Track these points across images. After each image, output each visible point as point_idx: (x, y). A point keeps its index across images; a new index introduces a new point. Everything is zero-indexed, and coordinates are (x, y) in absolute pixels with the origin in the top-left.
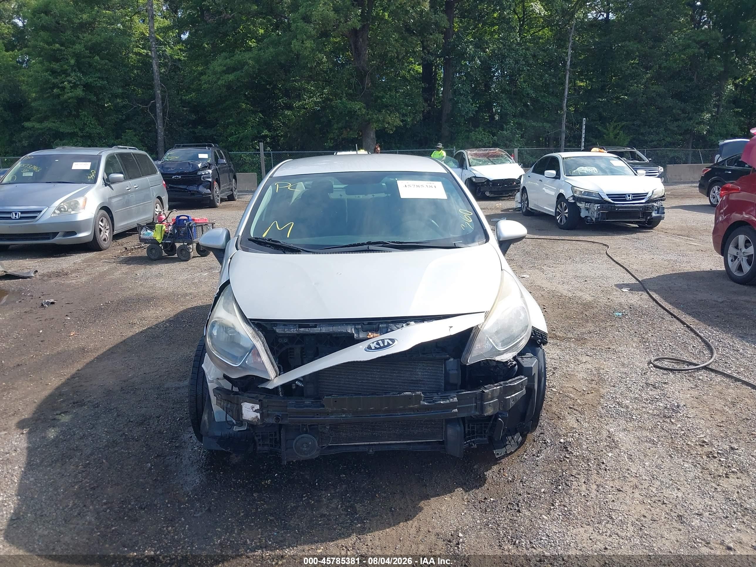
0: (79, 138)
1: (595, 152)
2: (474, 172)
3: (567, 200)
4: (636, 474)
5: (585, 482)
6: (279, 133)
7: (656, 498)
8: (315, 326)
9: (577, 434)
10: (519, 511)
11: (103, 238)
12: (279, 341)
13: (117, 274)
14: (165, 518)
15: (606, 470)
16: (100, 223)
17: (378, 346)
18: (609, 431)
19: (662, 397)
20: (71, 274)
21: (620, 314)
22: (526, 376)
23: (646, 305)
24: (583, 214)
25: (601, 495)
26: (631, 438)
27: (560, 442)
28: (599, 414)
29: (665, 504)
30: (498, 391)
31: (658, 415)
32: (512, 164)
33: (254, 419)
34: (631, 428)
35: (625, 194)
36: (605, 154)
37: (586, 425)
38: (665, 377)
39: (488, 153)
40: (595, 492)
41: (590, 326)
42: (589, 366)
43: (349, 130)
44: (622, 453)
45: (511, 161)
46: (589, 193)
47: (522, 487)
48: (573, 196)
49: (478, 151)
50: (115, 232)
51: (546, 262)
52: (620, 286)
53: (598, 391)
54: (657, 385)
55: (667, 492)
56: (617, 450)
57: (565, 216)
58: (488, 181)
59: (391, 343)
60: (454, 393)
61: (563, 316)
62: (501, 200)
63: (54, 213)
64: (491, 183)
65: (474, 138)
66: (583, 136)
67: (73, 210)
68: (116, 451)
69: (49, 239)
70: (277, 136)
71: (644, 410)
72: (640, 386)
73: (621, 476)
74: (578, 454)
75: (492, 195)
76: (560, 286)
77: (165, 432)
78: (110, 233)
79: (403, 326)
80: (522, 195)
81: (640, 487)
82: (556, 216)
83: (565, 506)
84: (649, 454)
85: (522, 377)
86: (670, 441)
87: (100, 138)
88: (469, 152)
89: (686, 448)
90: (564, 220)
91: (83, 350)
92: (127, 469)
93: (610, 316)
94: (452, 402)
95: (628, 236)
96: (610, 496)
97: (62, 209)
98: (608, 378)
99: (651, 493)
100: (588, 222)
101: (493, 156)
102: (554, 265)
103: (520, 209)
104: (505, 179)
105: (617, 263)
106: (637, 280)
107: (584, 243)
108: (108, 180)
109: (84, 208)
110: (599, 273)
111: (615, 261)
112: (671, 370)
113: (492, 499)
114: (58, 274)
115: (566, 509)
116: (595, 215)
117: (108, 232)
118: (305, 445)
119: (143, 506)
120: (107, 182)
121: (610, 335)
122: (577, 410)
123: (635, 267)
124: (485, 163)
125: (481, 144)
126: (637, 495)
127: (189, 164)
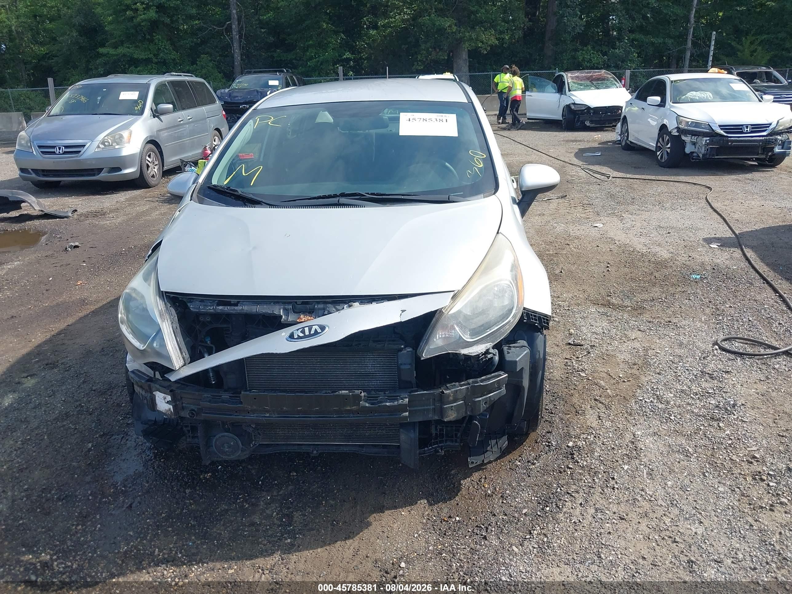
0: (153, 65)
1: (714, 73)
2: (573, 98)
3: (670, 132)
4: (651, 496)
5: (581, 504)
6: (364, 55)
7: (667, 533)
8: (236, 305)
9: (592, 436)
10: (485, 538)
11: (152, 174)
12: (200, 319)
13: (155, 214)
14: (80, 513)
15: (613, 488)
16: (147, 158)
17: (301, 335)
18: (634, 435)
19: (717, 392)
20: (109, 214)
21: (698, 277)
22: (506, 372)
23: (735, 265)
24: (688, 150)
25: (597, 524)
26: (661, 446)
27: (568, 446)
28: (629, 411)
29: (677, 542)
30: (464, 392)
31: (704, 416)
32: (619, 89)
33: (167, 411)
34: (664, 432)
35: (742, 125)
36: (725, 75)
37: (608, 424)
38: (730, 363)
39: (592, 76)
40: (591, 519)
41: (656, 292)
42: (637, 345)
43: (438, 50)
44: (642, 467)
45: (618, 85)
46: (697, 124)
47: (500, 504)
48: (678, 128)
49: (581, 73)
50: (166, 168)
51: (631, 208)
52: (709, 241)
53: (638, 378)
54: (715, 374)
55: (683, 526)
56: (637, 462)
57: (667, 151)
58: (589, 108)
59: (319, 330)
60: (406, 392)
61: (627, 278)
62: (604, 131)
63: (98, 147)
64: (592, 111)
65: (581, 58)
66: (711, 53)
67: (118, 144)
68: (64, 426)
69: (94, 175)
70: (361, 58)
71: (689, 408)
72: (693, 374)
73: (630, 498)
74: (585, 463)
75: (593, 125)
76: (635, 239)
77: (123, 405)
78: (158, 170)
79: (343, 308)
80: (622, 125)
81: (651, 515)
82: (657, 151)
83: (545, 535)
84: (677, 470)
85: (502, 373)
86: (709, 453)
87: (176, 64)
88: (569, 75)
89: (728, 464)
90: (665, 156)
91: (83, 302)
92: (65, 449)
93: (685, 279)
94: (400, 405)
95: (741, 177)
96: (608, 525)
97: (106, 144)
98: (655, 363)
99: (662, 525)
100: (693, 159)
101: (598, 79)
102: (638, 212)
103: (619, 142)
104: (609, 107)
105: (715, 211)
106: (734, 232)
107: (682, 185)
108: (156, 111)
109: (129, 142)
110: (688, 223)
111: (712, 208)
112: (741, 355)
113: (458, 519)
114: (97, 214)
115: (545, 539)
116: (703, 151)
117: (156, 167)
118: (226, 446)
119: (62, 497)
120: (156, 114)
121: (677, 304)
122: (602, 403)
123: (736, 216)
124: (587, 87)
125: (588, 65)
126: (643, 527)
127: (257, 92)
